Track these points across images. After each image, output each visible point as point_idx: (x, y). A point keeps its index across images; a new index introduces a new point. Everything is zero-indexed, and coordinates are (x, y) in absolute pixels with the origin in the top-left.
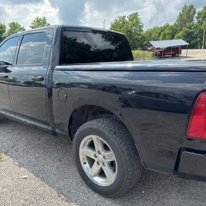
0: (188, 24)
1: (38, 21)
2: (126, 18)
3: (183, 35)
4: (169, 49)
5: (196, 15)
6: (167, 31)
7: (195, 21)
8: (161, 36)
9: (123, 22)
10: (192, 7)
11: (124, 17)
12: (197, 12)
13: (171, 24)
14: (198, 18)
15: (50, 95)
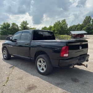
0: (88, 24)
1: (24, 23)
2: (60, 22)
3: (86, 29)
4: (79, 35)
5: (92, 20)
6: (79, 27)
7: (91, 23)
8: (76, 29)
9: (59, 23)
10: (90, 17)
11: (60, 21)
12: (92, 19)
13: (81, 24)
14: (92, 22)
15: (30, 49)
